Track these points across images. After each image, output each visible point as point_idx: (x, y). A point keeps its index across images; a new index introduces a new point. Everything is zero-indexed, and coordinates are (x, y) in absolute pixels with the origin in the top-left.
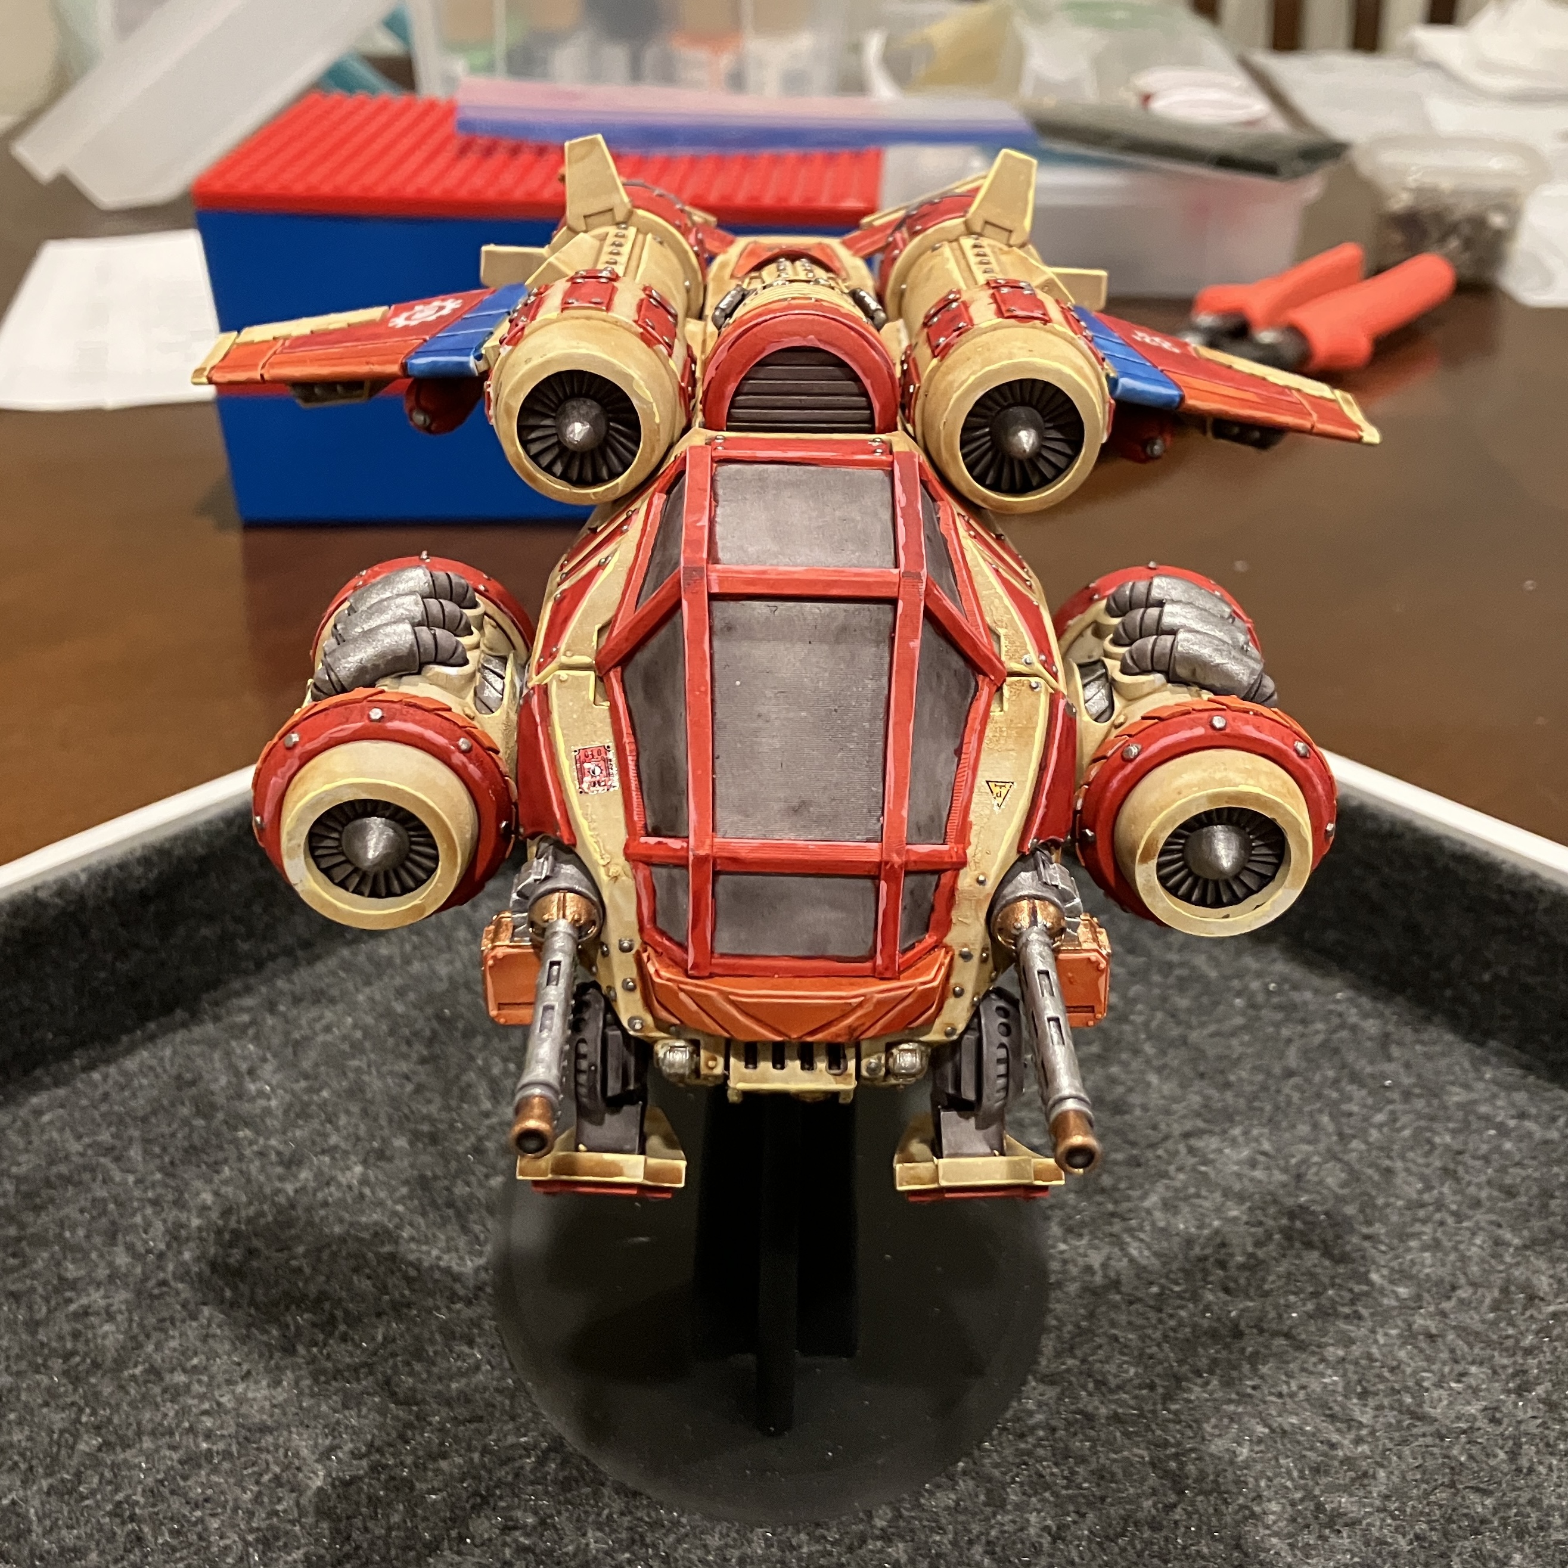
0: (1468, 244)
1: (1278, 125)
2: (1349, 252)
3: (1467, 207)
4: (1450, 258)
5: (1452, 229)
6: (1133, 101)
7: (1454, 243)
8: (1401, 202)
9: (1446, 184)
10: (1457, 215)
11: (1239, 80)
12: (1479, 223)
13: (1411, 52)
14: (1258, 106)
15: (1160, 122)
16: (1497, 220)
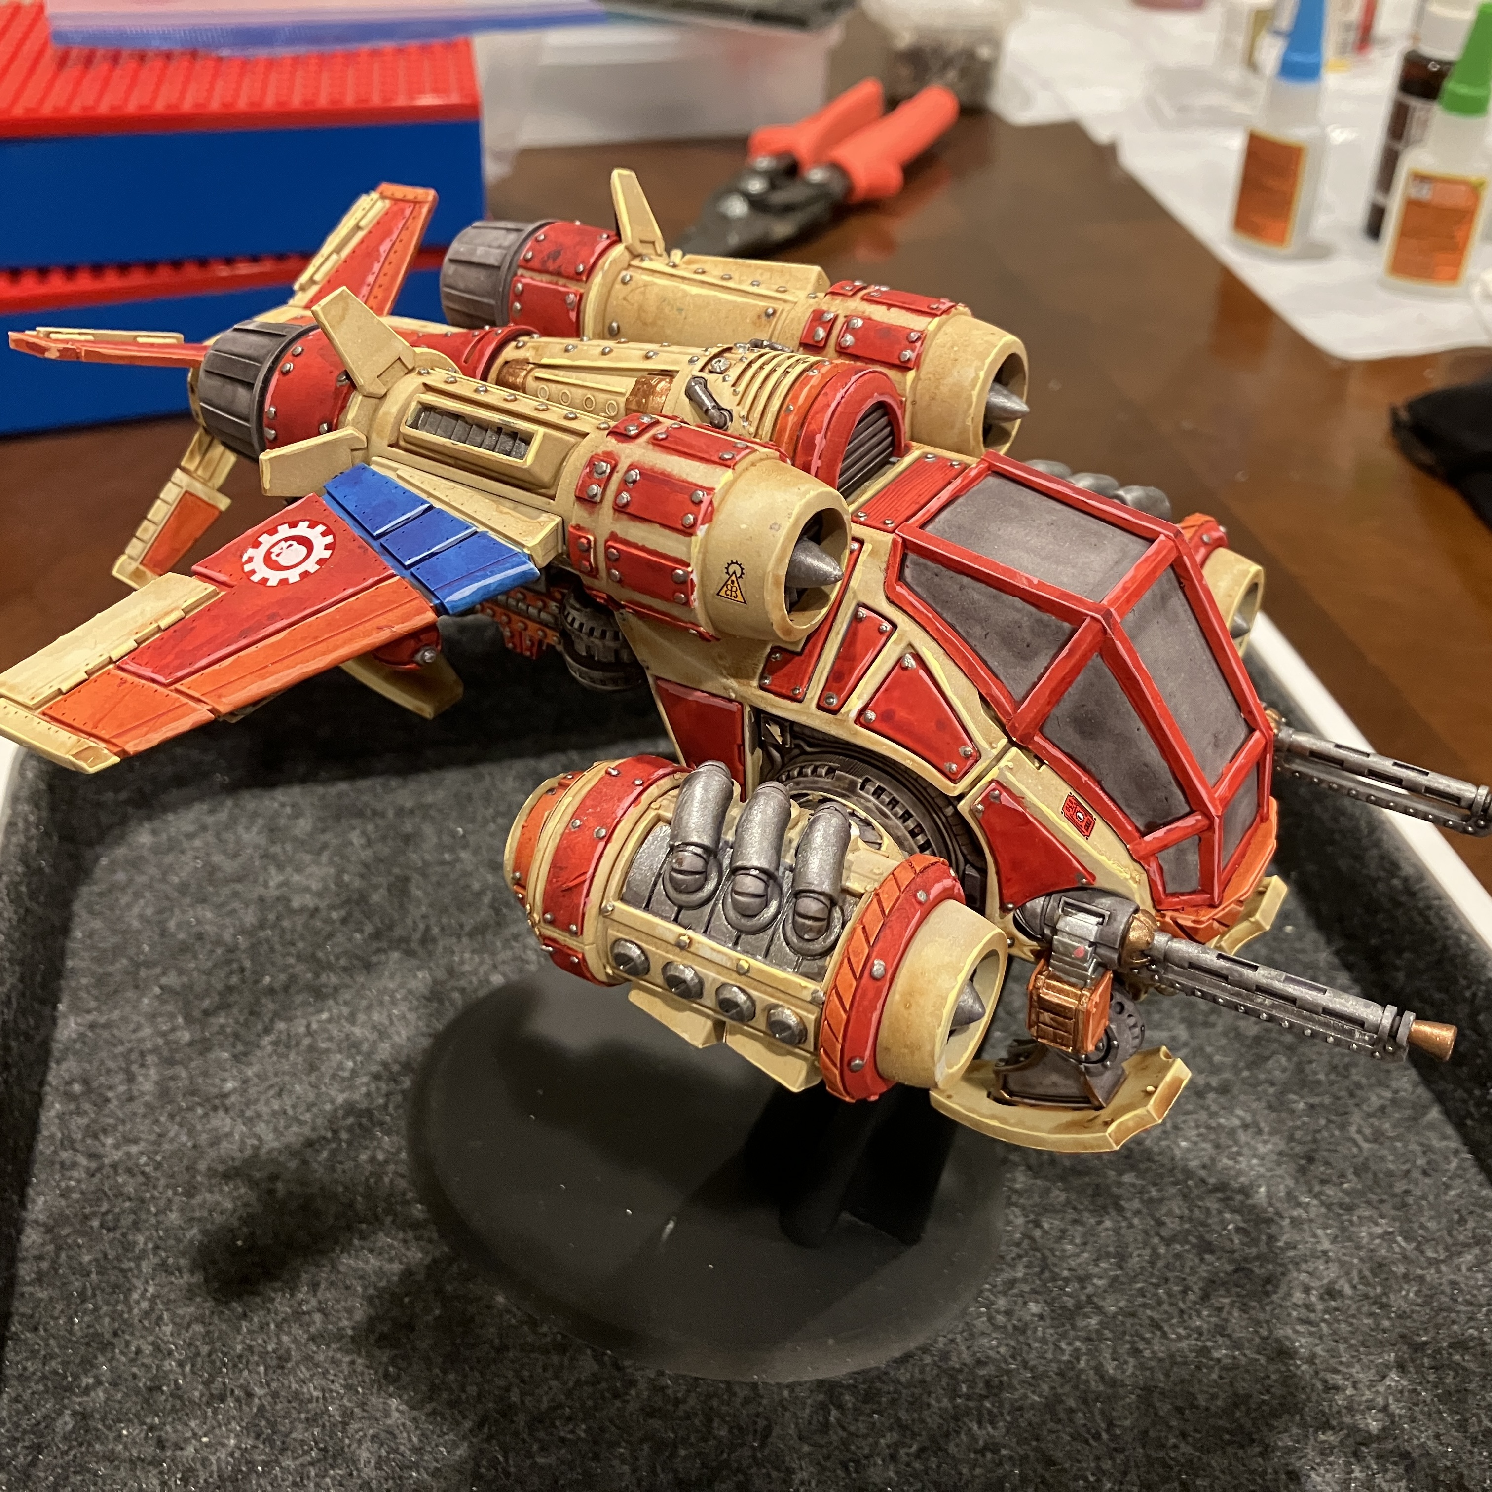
2: (868, 89)
3: (959, 42)
4: (950, 86)
5: (947, 63)
8: (905, 40)
9: (939, 22)
10: (951, 51)
12: (969, 55)
16: (984, 52)
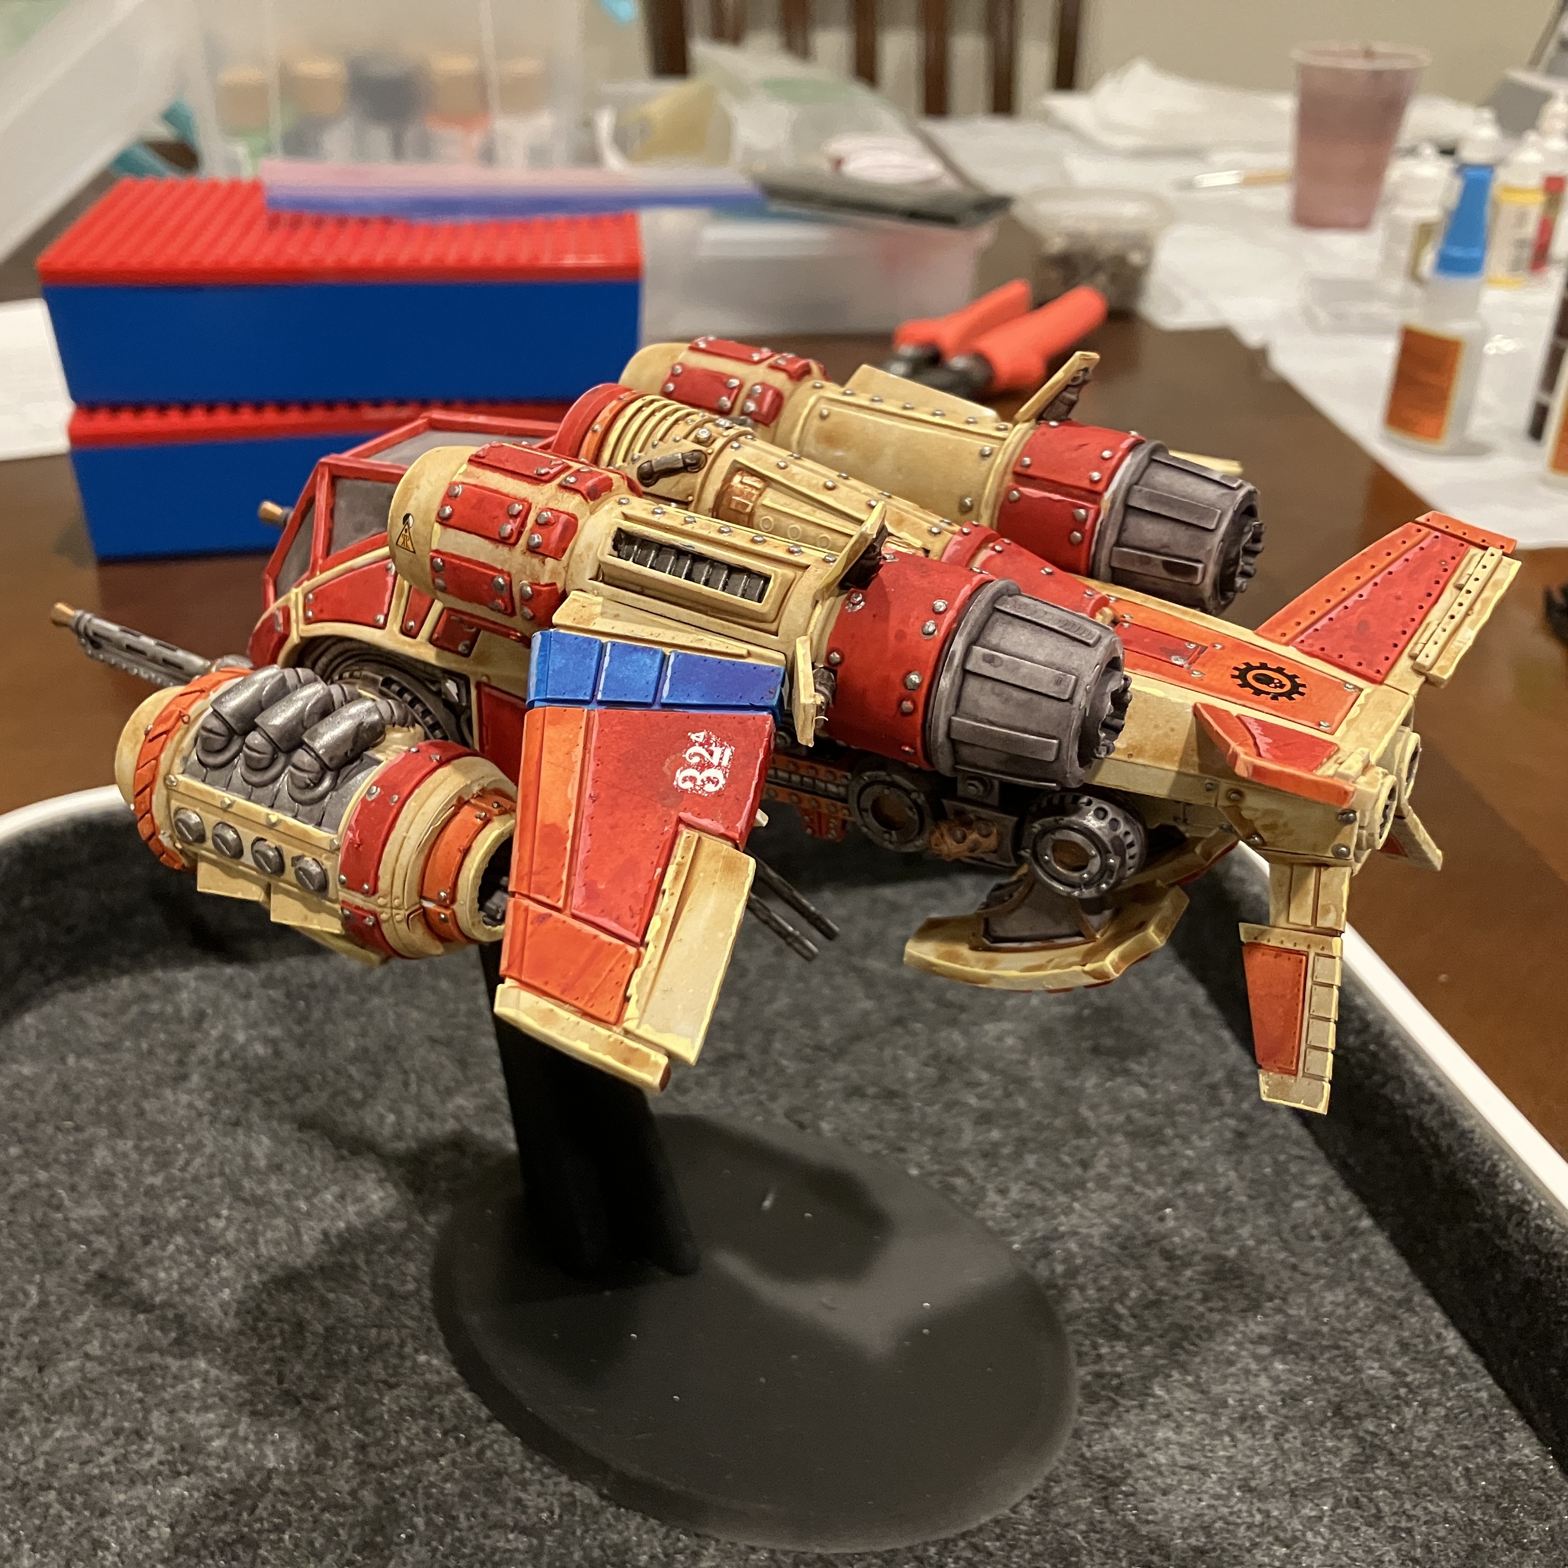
0: (1114, 278)
1: (949, 183)
2: (1016, 290)
3: (1110, 248)
4: (1100, 290)
5: (1098, 268)
6: (826, 166)
7: (1102, 279)
8: (1056, 245)
9: (1092, 228)
10: (1102, 256)
11: (913, 145)
12: (1120, 261)
13: (1047, 117)
14: (931, 167)
15: (853, 183)
16: (1136, 258)
